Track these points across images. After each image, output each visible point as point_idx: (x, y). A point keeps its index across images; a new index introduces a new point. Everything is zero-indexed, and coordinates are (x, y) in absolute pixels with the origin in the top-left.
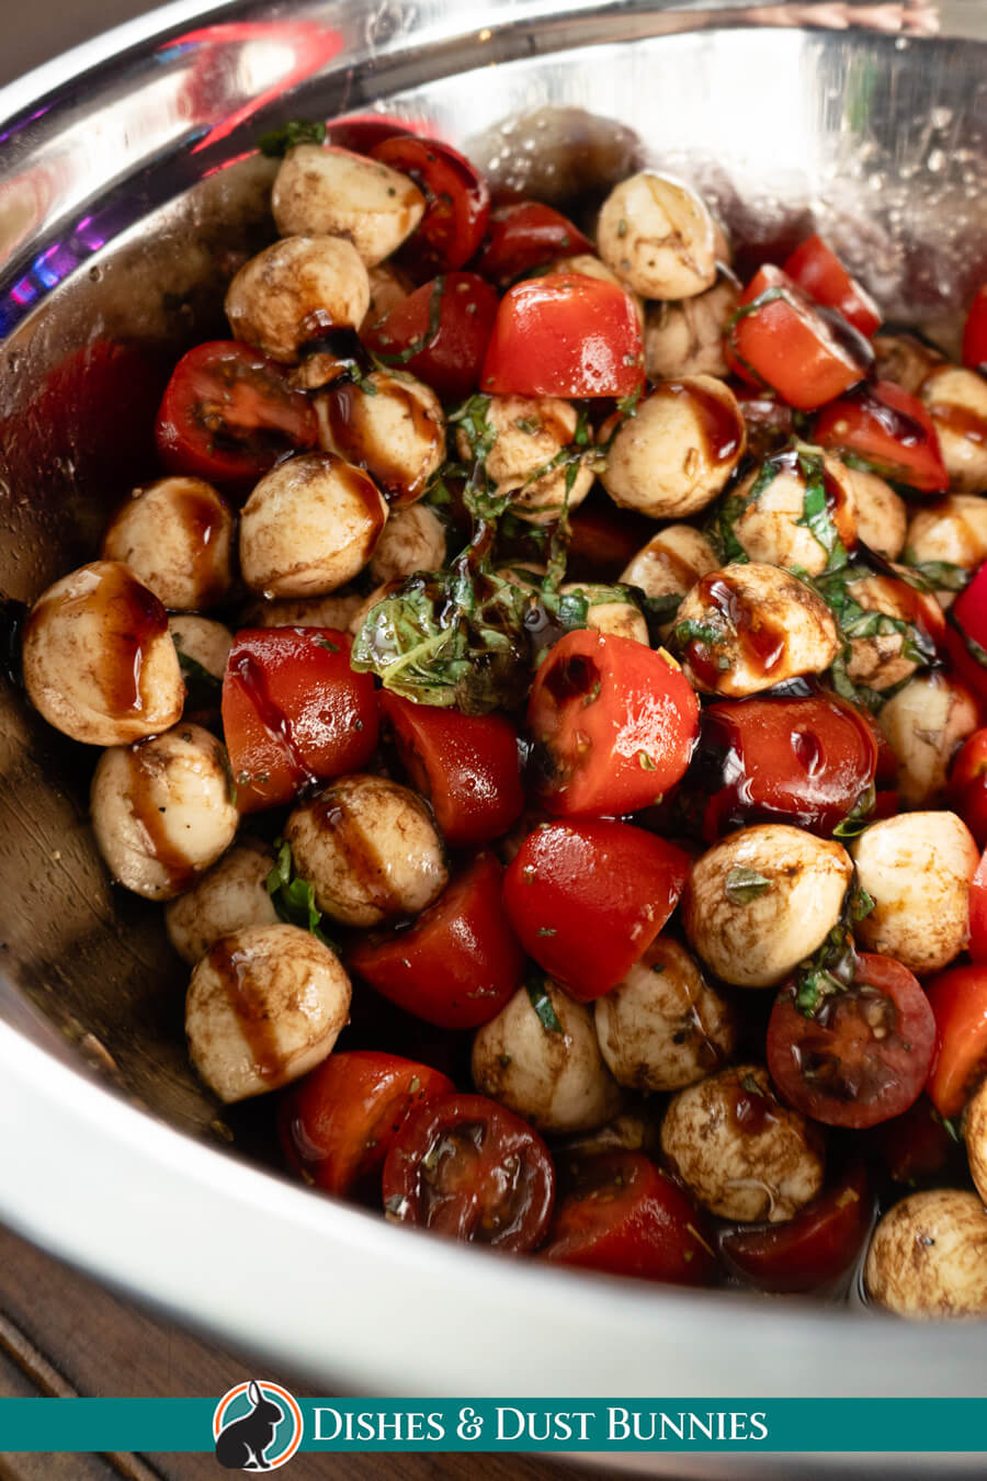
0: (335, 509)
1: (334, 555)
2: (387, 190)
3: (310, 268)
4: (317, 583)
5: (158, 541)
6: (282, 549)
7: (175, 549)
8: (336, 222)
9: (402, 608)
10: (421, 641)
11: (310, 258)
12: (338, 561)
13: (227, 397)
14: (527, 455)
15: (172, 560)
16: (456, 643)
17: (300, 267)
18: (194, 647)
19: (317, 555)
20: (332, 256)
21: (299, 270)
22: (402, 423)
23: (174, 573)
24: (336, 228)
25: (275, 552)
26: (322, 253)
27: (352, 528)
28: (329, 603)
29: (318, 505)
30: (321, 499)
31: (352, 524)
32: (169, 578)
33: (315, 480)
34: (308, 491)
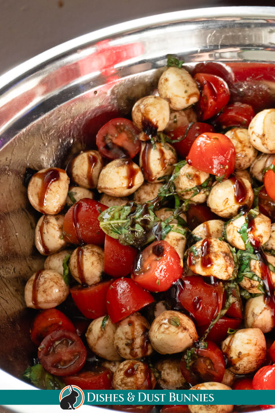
0: (120, 177)
1: (115, 188)
2: (184, 91)
3: (150, 108)
4: (111, 194)
5: (80, 167)
6: (104, 181)
7: (83, 170)
8: (167, 95)
9: (122, 209)
10: (117, 219)
11: (151, 105)
12: (116, 190)
13: (116, 135)
14: (185, 184)
15: (82, 173)
16: (127, 224)
17: (147, 106)
18: (78, 197)
19: (111, 187)
20: (158, 106)
21: (146, 107)
22: (156, 161)
23: (82, 176)
24: (167, 97)
25: (102, 181)
26: (156, 104)
27: (123, 183)
28: (118, 200)
29: (116, 174)
30: (118, 173)
31: (123, 182)
32: (81, 177)
33: (120, 167)
34: (116, 169)
